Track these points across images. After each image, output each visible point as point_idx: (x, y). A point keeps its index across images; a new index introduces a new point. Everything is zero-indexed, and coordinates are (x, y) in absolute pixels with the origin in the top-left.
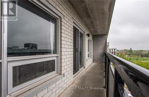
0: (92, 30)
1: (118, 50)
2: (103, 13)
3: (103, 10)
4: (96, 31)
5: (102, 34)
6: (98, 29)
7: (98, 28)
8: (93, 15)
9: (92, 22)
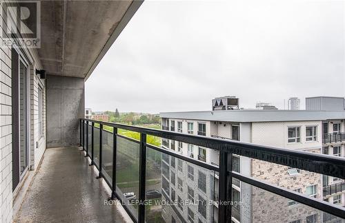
0: (49, 59)
1: (93, 114)
2: (95, 33)
3: (99, 27)
4: (59, 66)
5: (74, 75)
6: (68, 62)
7: (68, 59)
8: (71, 27)
9: (58, 43)
